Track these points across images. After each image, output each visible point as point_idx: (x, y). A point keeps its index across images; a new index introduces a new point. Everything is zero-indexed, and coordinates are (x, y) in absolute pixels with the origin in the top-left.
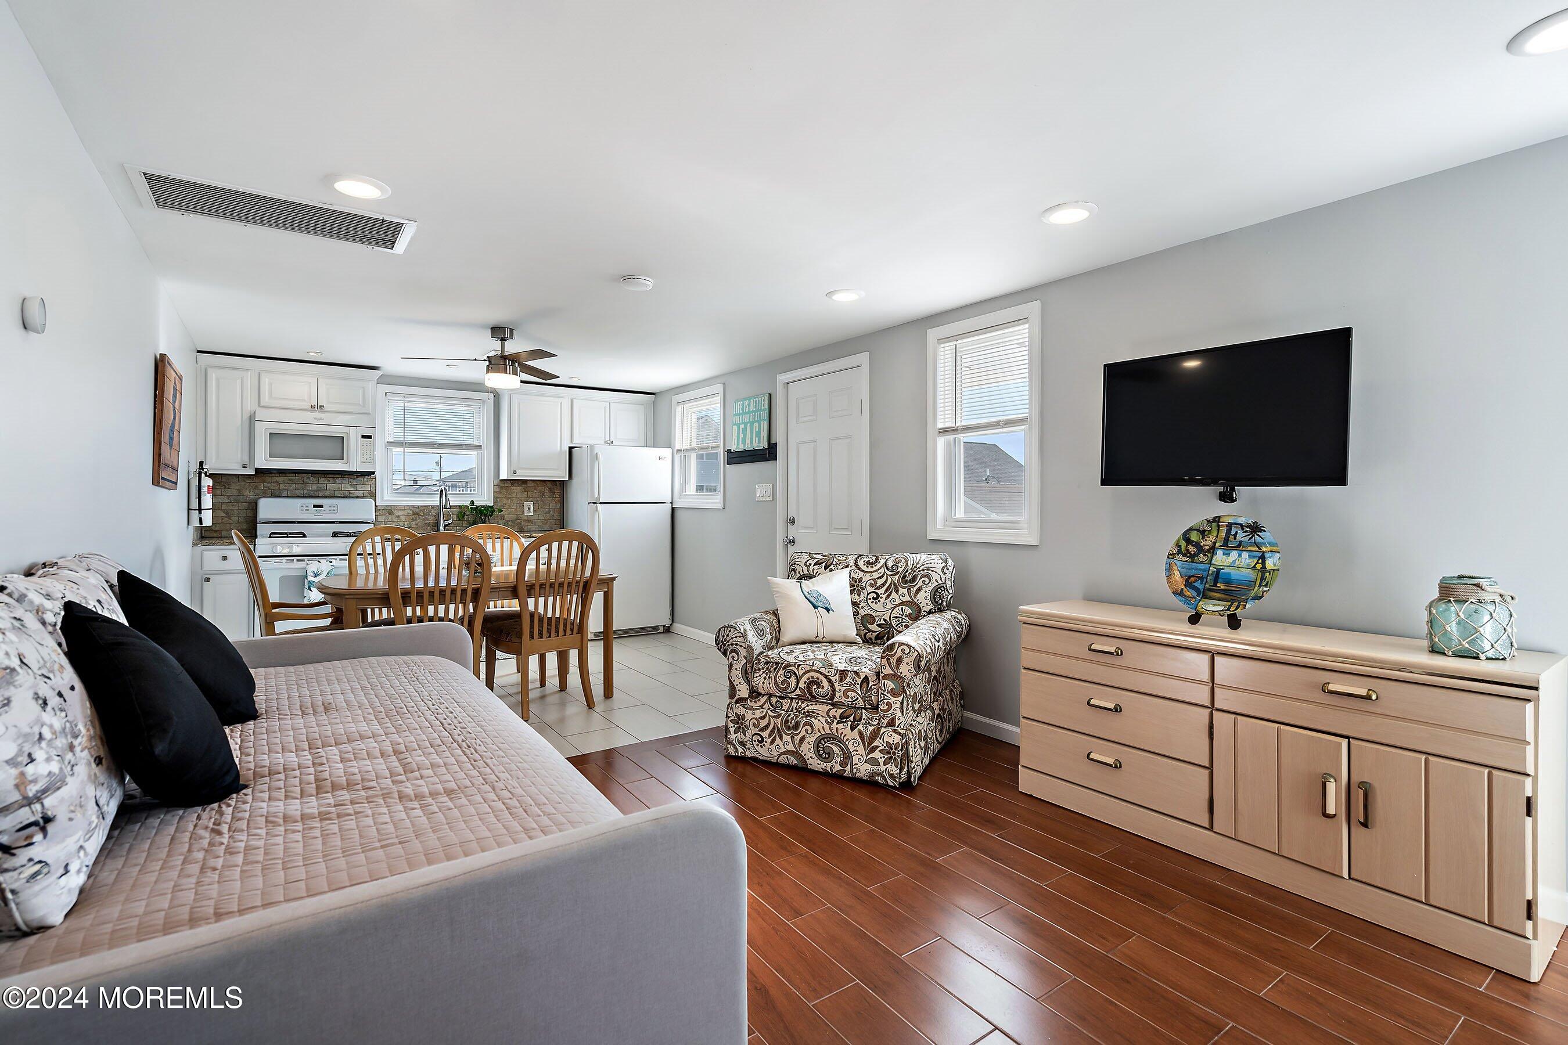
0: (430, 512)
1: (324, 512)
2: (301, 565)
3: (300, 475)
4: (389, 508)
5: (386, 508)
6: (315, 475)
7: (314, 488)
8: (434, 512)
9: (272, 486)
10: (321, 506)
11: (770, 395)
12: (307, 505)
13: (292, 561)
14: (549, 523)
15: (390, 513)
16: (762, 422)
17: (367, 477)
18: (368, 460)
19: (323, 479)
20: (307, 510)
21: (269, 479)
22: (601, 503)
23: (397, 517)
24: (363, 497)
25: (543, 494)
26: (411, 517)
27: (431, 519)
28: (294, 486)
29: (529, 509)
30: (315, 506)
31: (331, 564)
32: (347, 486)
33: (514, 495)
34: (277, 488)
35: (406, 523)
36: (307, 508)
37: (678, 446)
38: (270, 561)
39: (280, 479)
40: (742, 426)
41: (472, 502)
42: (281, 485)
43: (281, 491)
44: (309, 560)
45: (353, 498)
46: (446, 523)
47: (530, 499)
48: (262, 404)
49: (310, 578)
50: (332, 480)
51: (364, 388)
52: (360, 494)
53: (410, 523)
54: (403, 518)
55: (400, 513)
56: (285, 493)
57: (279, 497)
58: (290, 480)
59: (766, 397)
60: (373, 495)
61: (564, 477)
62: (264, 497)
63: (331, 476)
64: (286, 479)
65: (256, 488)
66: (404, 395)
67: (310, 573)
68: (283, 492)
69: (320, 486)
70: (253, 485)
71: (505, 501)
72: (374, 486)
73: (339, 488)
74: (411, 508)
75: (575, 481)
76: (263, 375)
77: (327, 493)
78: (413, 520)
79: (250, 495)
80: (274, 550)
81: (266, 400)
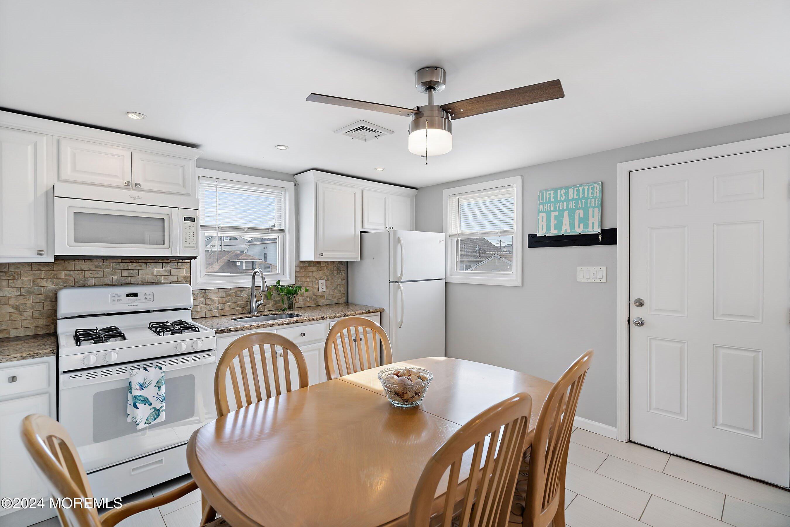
0: (242, 293)
1: (140, 301)
2: (124, 376)
3: (108, 261)
4: (204, 291)
5: (201, 291)
6: (126, 261)
7: (125, 274)
8: (245, 293)
9: (76, 274)
10: (136, 295)
11: (602, 183)
12: (119, 295)
13: (110, 373)
14: (337, 298)
15: (205, 296)
16: (591, 210)
17: (181, 261)
18: (192, 245)
19: (135, 264)
20: (120, 300)
21: (71, 266)
22: (402, 282)
23: (211, 300)
24: (177, 282)
25: (333, 273)
26: (225, 299)
27: (243, 300)
28: (101, 273)
29: (322, 286)
30: (128, 295)
31: (161, 371)
32: (160, 271)
33: (311, 274)
34: (81, 276)
35: (220, 306)
36: (119, 298)
37: (450, 232)
38: (80, 376)
39: (85, 266)
40: (553, 214)
41: (279, 282)
42: (86, 272)
43: (86, 279)
44: (132, 369)
45: (167, 283)
46: (258, 303)
47: (323, 277)
48: (63, 177)
49: (136, 392)
50: (144, 266)
51: (183, 167)
52: (175, 279)
53: (223, 306)
54: (217, 301)
55: (214, 296)
56: (91, 282)
57: (84, 286)
58: (96, 267)
59: (596, 186)
60: (188, 279)
61: (357, 258)
62: (65, 287)
63: (143, 261)
64: (92, 266)
65: (55, 277)
66: (217, 180)
67: (135, 386)
68: (88, 280)
69: (131, 272)
70: (52, 273)
71: (304, 280)
72: (188, 270)
73: (152, 273)
74: (225, 290)
75: (367, 261)
76: (63, 143)
77: (140, 279)
78: (226, 302)
79: (48, 285)
80: (85, 361)
81: (67, 172)
